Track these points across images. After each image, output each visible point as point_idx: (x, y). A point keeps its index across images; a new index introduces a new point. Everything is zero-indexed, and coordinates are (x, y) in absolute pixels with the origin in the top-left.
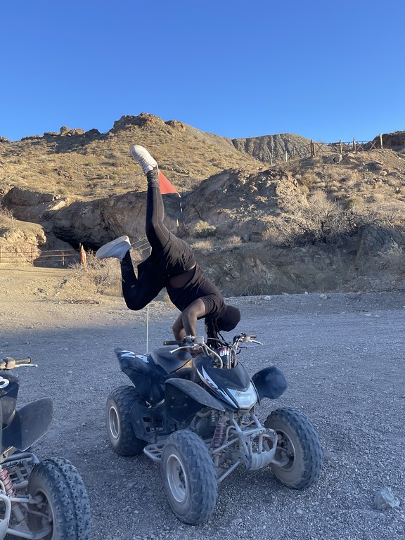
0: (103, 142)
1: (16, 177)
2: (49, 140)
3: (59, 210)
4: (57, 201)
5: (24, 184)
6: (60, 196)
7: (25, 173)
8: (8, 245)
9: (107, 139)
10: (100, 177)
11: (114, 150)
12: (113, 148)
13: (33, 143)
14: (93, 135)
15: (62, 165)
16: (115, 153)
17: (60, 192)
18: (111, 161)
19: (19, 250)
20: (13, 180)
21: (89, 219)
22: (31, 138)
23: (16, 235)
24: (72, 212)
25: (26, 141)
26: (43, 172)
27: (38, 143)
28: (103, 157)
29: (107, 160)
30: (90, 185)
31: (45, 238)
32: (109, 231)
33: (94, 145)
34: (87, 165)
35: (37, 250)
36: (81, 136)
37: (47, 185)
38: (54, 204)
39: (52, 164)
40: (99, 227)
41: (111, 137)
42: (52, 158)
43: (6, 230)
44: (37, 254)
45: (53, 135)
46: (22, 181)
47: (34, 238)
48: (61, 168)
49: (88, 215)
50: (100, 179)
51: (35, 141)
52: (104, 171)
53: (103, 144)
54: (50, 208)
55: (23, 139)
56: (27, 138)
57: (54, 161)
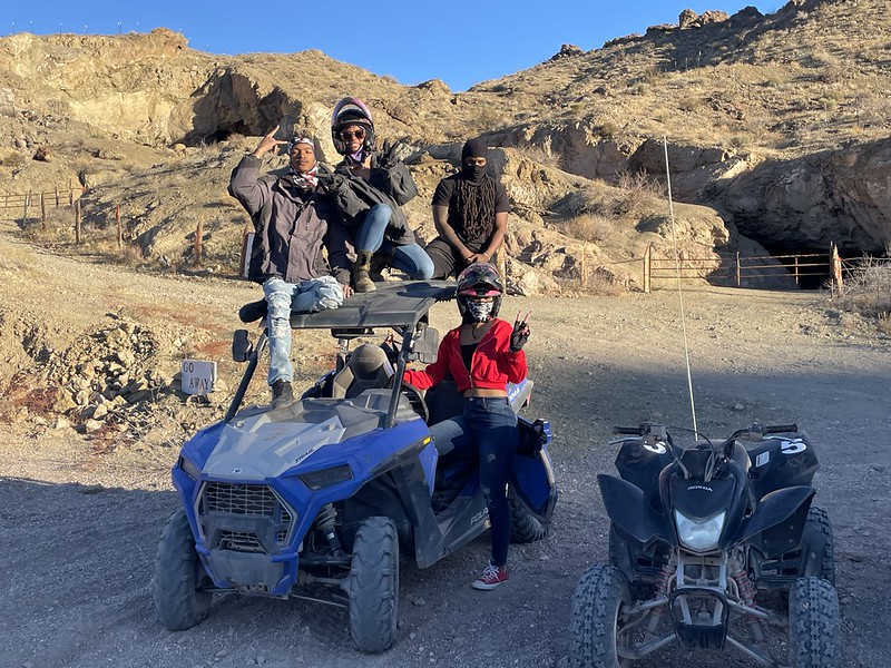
0: (786, 32)
1: (647, 121)
2: (659, 41)
3: (735, 179)
4: (732, 161)
5: (664, 133)
6: (735, 151)
7: (658, 112)
8: (668, 247)
9: (795, 25)
10: (797, 107)
11: (814, 47)
12: (810, 43)
13: (627, 51)
14: (749, 19)
15: (716, 89)
16: (817, 55)
17: (736, 143)
18: (814, 72)
19: (686, 256)
20: (641, 127)
21: (799, 193)
22: (622, 41)
23: (678, 229)
24: (762, 180)
25: (615, 48)
26: (686, 107)
27: (637, 49)
28: (796, 65)
29: (805, 71)
30: (778, 126)
31: (727, 233)
32: (841, 217)
33: (769, 41)
34: (765, 85)
35: (714, 256)
36: (721, 25)
37: (702, 132)
38: (726, 168)
39: (699, 89)
40: (818, 209)
41: (803, 22)
42: (698, 78)
43: (661, 220)
44: (713, 262)
45: (664, 30)
46: (660, 127)
47: (708, 235)
48: (718, 95)
49: (796, 186)
50: (800, 111)
51: (633, 45)
52: (803, 94)
53: (788, 38)
54: (718, 175)
55: (607, 45)
56: (615, 43)
57: (700, 82)
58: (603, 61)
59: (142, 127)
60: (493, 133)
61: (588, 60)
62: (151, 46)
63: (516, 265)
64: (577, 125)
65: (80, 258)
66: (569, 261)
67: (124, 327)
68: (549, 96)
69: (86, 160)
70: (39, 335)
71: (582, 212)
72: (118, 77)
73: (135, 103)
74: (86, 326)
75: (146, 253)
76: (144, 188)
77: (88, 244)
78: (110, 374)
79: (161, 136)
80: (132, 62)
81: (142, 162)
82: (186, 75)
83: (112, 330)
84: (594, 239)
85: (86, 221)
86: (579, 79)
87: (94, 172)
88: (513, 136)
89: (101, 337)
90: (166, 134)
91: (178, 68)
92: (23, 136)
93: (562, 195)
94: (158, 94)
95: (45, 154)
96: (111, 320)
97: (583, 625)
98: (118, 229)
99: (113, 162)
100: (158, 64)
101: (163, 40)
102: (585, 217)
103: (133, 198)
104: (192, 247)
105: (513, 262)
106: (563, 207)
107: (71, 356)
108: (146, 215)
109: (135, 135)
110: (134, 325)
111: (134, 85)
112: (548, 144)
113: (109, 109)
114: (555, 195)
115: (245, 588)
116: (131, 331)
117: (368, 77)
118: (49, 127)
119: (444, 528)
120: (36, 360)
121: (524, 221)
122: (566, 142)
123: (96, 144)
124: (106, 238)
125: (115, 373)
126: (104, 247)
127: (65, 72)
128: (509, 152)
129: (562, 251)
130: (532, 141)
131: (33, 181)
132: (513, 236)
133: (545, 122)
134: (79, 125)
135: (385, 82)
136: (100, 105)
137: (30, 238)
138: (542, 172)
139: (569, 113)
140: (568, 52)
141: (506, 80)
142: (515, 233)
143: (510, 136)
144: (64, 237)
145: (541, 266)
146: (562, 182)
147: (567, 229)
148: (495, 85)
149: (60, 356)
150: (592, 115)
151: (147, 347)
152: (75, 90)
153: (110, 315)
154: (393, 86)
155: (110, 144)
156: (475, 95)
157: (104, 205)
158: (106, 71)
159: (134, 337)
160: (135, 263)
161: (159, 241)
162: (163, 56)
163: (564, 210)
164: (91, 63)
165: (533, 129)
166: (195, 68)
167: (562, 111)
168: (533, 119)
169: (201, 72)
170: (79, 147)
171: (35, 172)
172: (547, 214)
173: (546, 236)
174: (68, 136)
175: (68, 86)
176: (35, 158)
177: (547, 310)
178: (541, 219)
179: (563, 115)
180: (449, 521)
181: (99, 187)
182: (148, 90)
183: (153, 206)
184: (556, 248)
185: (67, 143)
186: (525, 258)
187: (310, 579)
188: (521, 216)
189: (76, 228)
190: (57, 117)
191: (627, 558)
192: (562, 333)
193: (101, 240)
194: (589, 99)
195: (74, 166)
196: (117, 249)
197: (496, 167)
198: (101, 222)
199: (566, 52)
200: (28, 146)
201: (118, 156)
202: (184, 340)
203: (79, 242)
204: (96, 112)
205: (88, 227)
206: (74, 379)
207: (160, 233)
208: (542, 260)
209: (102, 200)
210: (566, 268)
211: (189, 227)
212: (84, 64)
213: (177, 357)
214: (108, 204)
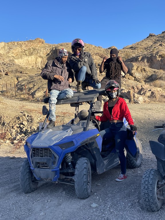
58: (162, 37)
59: (34, 65)
60: (129, 59)
61: (157, 37)
62: (35, 43)
63: (136, 95)
64: (154, 55)
65: (16, 100)
66: (152, 93)
67: (24, 115)
68: (146, 49)
69: (18, 74)
70: (2, 118)
71: (156, 79)
72: (27, 52)
73: (32, 59)
74: (15, 115)
75: (33, 97)
76: (33, 80)
77: (18, 96)
78: (21, 128)
79: (39, 67)
80: (30, 48)
81: (32, 73)
82: (45, 50)
83: (21, 116)
84: (160, 87)
85: (18, 90)
86: (155, 43)
87: (21, 77)
88: (135, 59)
89: (18, 118)
90: (40, 67)
91: (43, 49)
92: (2, 69)
93: (150, 75)
94: (37, 56)
95: (8, 73)
96: (21, 113)
97: (145, 187)
98: (26, 91)
99: (25, 74)
100: (37, 48)
101: (38, 41)
102: (157, 81)
103: (30, 83)
104: (45, 95)
105: (135, 94)
106: (150, 78)
107: (11, 124)
108: (33, 87)
109: (32, 68)
110: (27, 115)
111: (31, 54)
112: (146, 61)
113: (25, 61)
114: (148, 75)
115: (45, 180)
116: (26, 116)
117: (94, 47)
118: (9, 66)
119: (105, 162)
120: (2, 125)
121: (138, 83)
122: (151, 60)
123: (21, 70)
124: (23, 94)
125: (22, 128)
126: (22, 96)
127: (13, 52)
128: (134, 64)
129: (150, 90)
130: (141, 60)
131: (5, 81)
132: (136, 87)
133: (145, 55)
134: (17, 65)
135: (99, 48)
136: (23, 60)
137: (4, 95)
138: (144, 69)
139: (151, 52)
140: (151, 36)
141: (133, 45)
142: (136, 86)
143: (134, 60)
144: (12, 94)
145: (144, 95)
146: (150, 71)
147: (152, 84)
148: (130, 46)
149: (8, 124)
150: (158, 52)
151: (30, 120)
152: (16, 56)
153: (21, 112)
154: (101, 49)
155: (25, 70)
156: (125, 50)
157: (22, 85)
158: (24, 51)
159: (27, 118)
160: (30, 100)
161: (37, 94)
162: (39, 46)
163: (150, 79)
164: (20, 49)
165: (141, 57)
166: (47, 48)
167: (149, 51)
168: (141, 54)
169: (49, 49)
170: (17, 71)
171: (5, 79)
172: (146, 81)
173: (146, 86)
174: (14, 68)
175: (14, 56)
176: (5, 75)
177: (145, 106)
178: (144, 82)
179: (150, 52)
180: (107, 160)
181: (21, 81)
182: (35, 55)
183: (35, 85)
184: (148, 90)
185: (14, 70)
186: (139, 93)
187: (64, 177)
188: (138, 81)
189: (15, 92)
190: (11, 64)
191: (162, 169)
192: (150, 112)
193: (22, 94)
194: (157, 47)
195: (15, 76)
196: (26, 96)
197: (130, 68)
198: (21, 90)
199: (151, 35)
200: (3, 72)
201: (27, 72)
202: (41, 118)
203: (16, 96)
204: (21, 62)
205: (18, 91)
206: (11, 130)
207: (37, 92)
208: (144, 94)
209: (22, 84)
210: (152, 95)
211: (44, 90)
212: (18, 49)
213: (38, 123)
214: (24, 85)
